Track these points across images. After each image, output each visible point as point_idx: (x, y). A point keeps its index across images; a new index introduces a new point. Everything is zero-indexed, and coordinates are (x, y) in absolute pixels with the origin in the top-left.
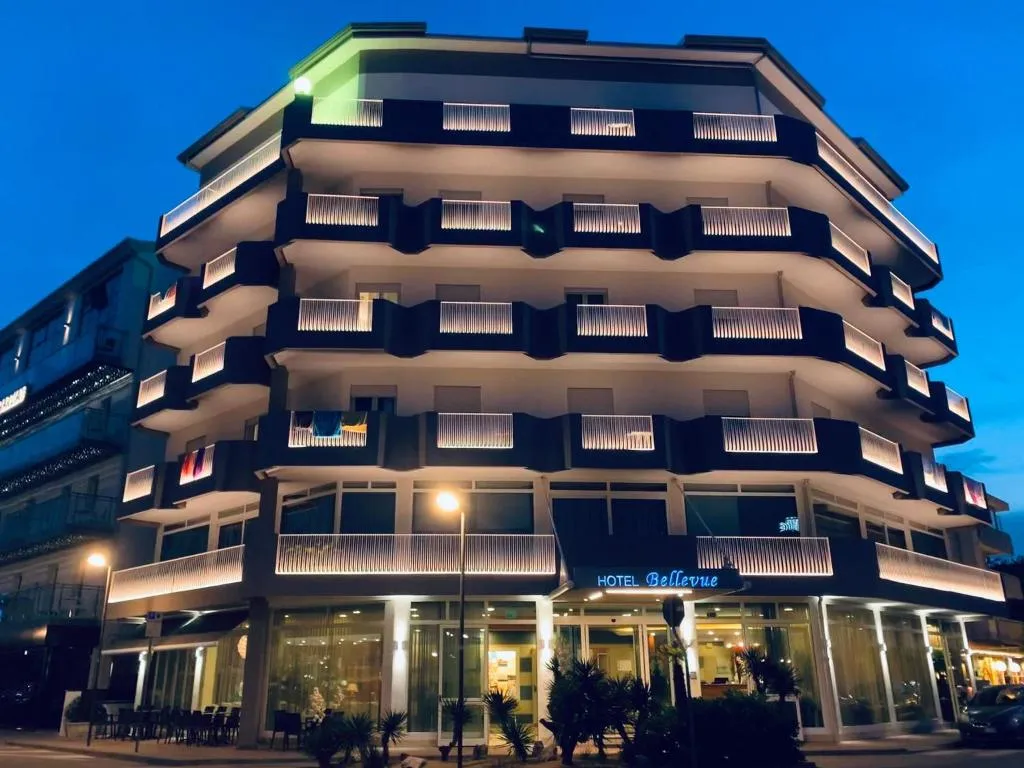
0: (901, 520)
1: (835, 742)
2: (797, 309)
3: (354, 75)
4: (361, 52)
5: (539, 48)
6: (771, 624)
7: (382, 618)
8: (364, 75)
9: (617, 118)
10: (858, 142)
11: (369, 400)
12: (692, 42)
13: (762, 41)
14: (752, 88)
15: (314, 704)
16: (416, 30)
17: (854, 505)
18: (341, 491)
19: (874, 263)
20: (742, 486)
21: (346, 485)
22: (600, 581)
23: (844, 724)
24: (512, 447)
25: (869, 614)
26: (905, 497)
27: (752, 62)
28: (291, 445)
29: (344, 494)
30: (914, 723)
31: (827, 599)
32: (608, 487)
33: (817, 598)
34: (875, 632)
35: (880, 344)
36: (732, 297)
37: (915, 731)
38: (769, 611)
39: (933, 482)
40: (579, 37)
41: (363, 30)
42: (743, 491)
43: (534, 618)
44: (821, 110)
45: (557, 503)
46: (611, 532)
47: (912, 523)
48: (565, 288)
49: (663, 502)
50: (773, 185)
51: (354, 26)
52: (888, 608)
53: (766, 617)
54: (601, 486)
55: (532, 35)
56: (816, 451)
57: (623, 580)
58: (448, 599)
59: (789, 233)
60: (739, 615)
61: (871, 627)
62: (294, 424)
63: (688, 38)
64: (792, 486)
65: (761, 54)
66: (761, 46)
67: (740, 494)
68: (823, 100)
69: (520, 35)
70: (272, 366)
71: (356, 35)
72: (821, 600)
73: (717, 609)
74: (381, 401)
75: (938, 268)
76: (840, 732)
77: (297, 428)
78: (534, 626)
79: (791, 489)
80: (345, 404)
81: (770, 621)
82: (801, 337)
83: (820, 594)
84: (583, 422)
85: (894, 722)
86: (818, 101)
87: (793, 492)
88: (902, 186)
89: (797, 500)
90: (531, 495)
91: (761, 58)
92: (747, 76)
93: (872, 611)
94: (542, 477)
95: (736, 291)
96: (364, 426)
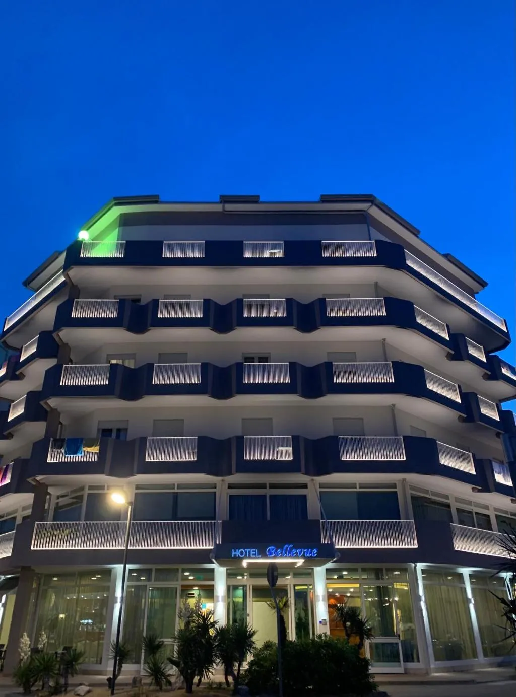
0: (487, 508)
1: (427, 673)
2: (391, 363)
3: (116, 228)
4: (121, 214)
5: (229, 207)
6: (380, 583)
7: (109, 580)
8: (122, 228)
9: (273, 247)
10: (447, 256)
11: (110, 430)
12: (325, 199)
13: (371, 196)
14: (366, 225)
15: (21, 645)
16: (154, 200)
17: (447, 497)
18: (87, 491)
19: (452, 332)
20: (360, 484)
21: (91, 488)
22: (233, 553)
23: (437, 659)
24: (196, 460)
25: (461, 576)
26: (479, 491)
27: (366, 209)
28: (49, 461)
29: (89, 495)
30: (500, 659)
31: (420, 566)
32: (268, 486)
33: (413, 565)
34: (465, 589)
35: (457, 386)
36: (352, 356)
37: (500, 665)
38: (378, 573)
39: (504, 480)
40: (254, 200)
41: (120, 202)
42: (360, 488)
43: (213, 579)
44: (417, 237)
45: (232, 498)
46: (268, 518)
47: (496, 509)
48: (243, 353)
49: (305, 496)
50: (380, 284)
51: (115, 199)
52: (474, 571)
53: (378, 578)
54: (263, 486)
55: (225, 200)
56: (405, 459)
57: (249, 552)
58: (153, 567)
59: (385, 314)
60: (358, 577)
61: (462, 585)
62: (52, 447)
63: (322, 196)
64: (395, 484)
65: (370, 204)
66: (369, 199)
67: (358, 489)
68: (419, 232)
69: (218, 200)
70: (48, 410)
71: (117, 204)
72: (416, 566)
73: (345, 573)
74: (119, 430)
75: (507, 335)
76: (432, 666)
77: (54, 450)
78: (213, 586)
79: (394, 486)
80: (94, 433)
81: (380, 581)
82: (393, 381)
83: (415, 561)
84: (245, 441)
85: (481, 658)
86: (415, 232)
87: (396, 488)
88: (483, 284)
89: (398, 493)
90: (215, 493)
91: (371, 206)
92: (363, 218)
93: (462, 574)
94: (222, 481)
95: (355, 353)
96: (98, 447)
